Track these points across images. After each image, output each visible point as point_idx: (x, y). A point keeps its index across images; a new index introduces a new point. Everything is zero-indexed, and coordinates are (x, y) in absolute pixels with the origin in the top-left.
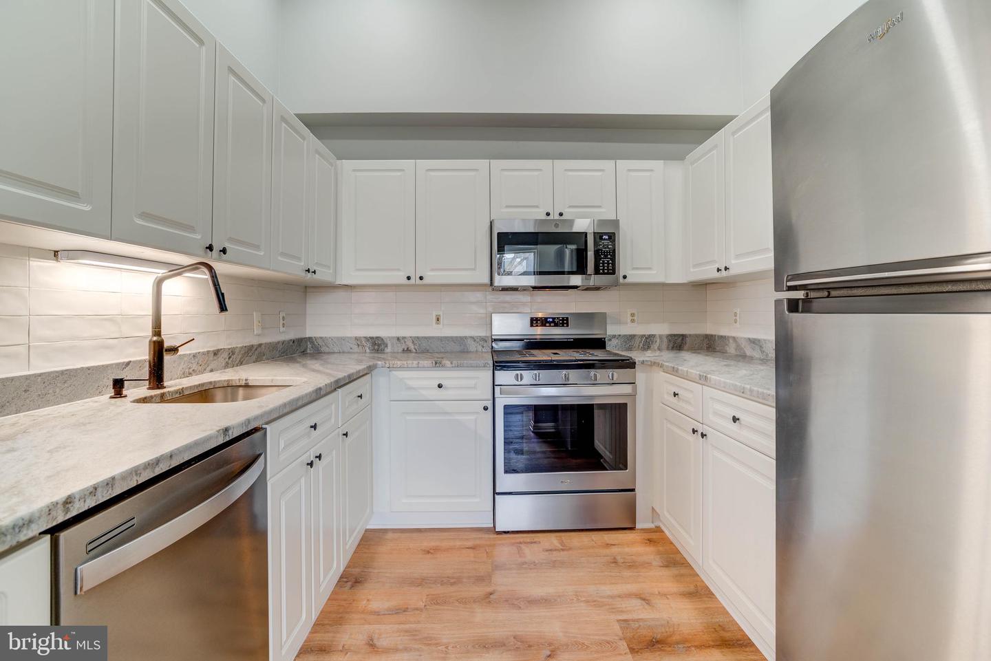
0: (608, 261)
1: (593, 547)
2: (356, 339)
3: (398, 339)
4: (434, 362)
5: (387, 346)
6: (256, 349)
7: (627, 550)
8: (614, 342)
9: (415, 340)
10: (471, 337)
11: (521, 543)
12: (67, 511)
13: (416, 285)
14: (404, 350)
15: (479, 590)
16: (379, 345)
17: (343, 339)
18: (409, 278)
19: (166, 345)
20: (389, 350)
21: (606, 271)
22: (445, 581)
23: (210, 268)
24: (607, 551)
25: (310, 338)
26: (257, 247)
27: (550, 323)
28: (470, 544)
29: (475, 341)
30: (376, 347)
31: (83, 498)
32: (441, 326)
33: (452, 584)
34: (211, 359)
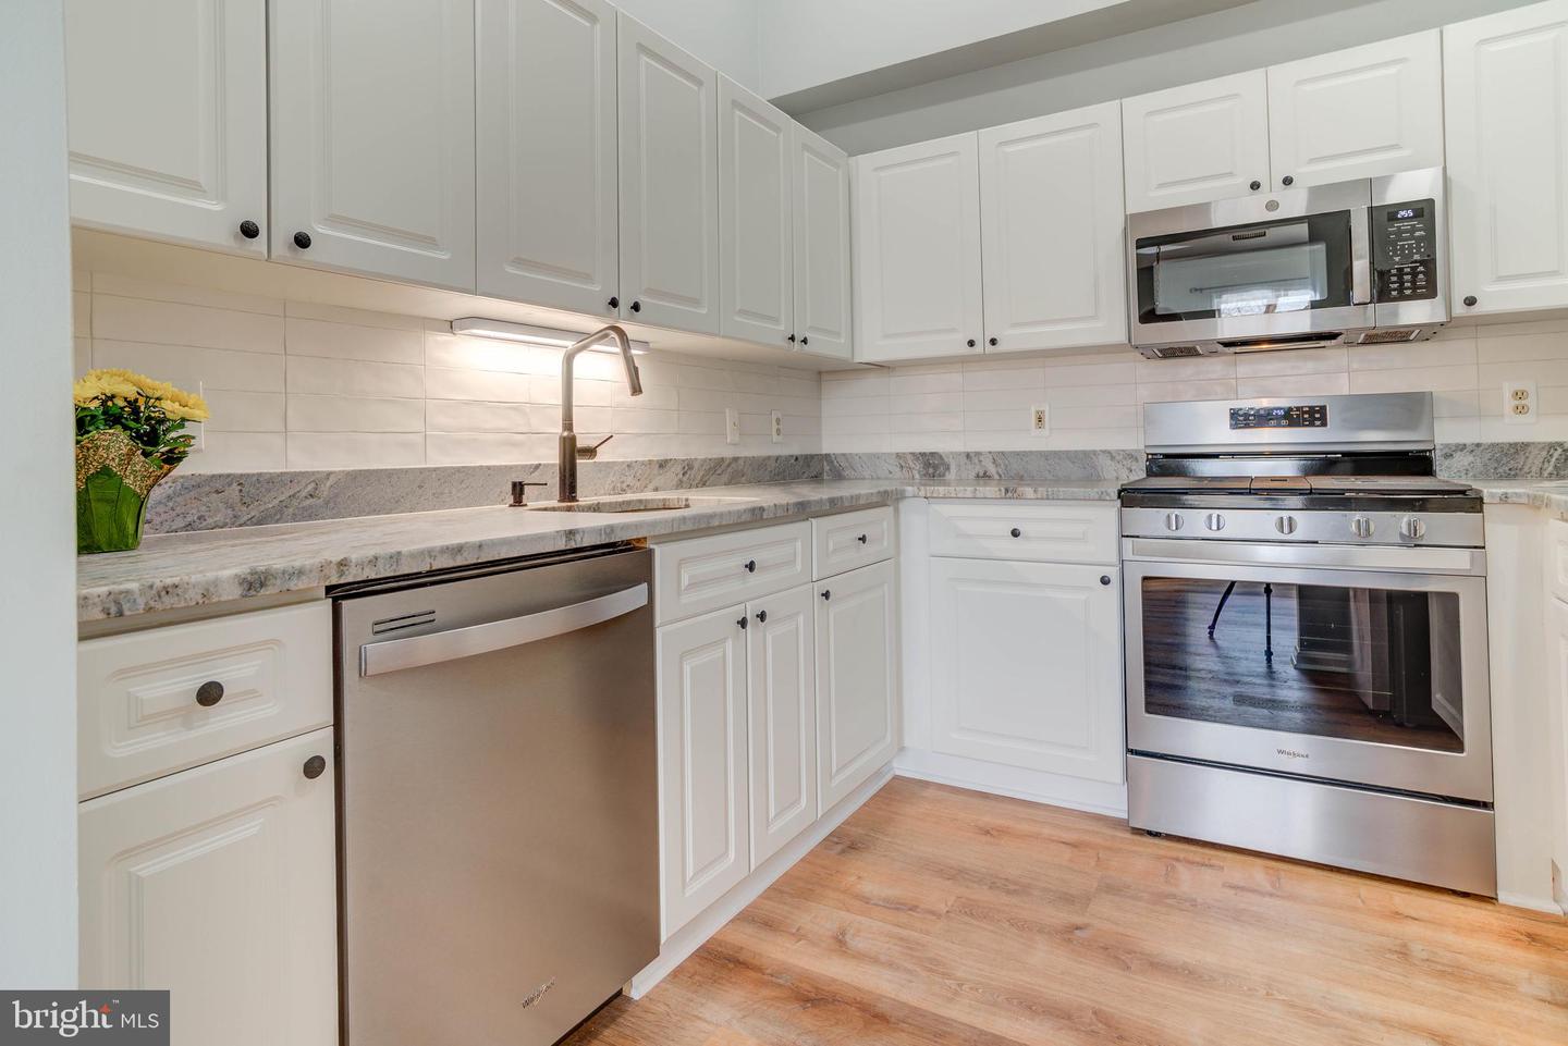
0: (1414, 269)
1: (1354, 909)
2: (898, 455)
3: (968, 456)
4: (1003, 490)
5: (948, 469)
6: (729, 465)
7: (1449, 937)
8: (1462, 460)
9: (999, 457)
10: (1104, 452)
11: (1177, 860)
12: (342, 574)
13: (984, 355)
14: (978, 476)
15: (1061, 916)
16: (935, 467)
17: (877, 456)
18: (971, 343)
19: (580, 444)
20: (951, 475)
21: (1408, 292)
22: (999, 885)
23: (621, 333)
24: (1392, 927)
25: (827, 455)
26: (696, 302)
27: (1278, 418)
28: (1072, 837)
29: (1113, 458)
30: (931, 470)
31: (361, 565)
32: (1045, 432)
33: (1008, 892)
34: (656, 472)
